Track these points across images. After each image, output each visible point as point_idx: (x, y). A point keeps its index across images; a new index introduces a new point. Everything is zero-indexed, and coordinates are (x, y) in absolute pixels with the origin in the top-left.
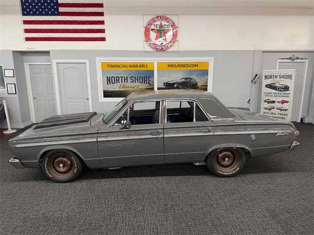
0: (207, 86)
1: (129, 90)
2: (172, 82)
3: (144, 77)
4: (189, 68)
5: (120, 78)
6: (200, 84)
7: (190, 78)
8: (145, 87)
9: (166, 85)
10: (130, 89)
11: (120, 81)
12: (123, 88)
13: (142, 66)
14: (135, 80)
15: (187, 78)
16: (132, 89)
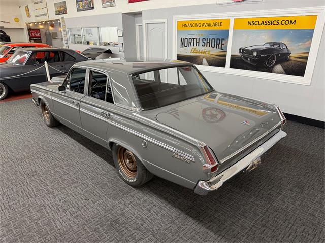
0: (306, 58)
1: (200, 56)
2: (250, 48)
3: (217, 39)
4: (280, 27)
5: (193, 40)
6: (294, 54)
7: (279, 44)
8: (217, 54)
9: (243, 52)
10: (200, 54)
11: (192, 43)
12: (194, 52)
13: (216, 24)
14: (207, 42)
15: (275, 44)
16: (202, 54)
